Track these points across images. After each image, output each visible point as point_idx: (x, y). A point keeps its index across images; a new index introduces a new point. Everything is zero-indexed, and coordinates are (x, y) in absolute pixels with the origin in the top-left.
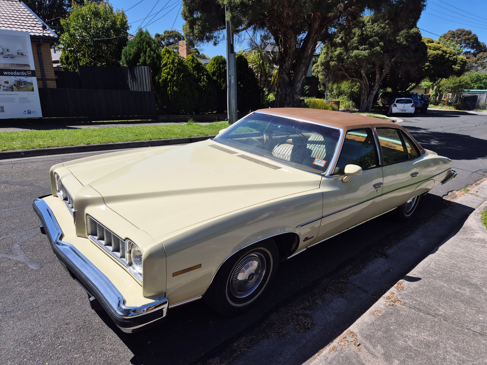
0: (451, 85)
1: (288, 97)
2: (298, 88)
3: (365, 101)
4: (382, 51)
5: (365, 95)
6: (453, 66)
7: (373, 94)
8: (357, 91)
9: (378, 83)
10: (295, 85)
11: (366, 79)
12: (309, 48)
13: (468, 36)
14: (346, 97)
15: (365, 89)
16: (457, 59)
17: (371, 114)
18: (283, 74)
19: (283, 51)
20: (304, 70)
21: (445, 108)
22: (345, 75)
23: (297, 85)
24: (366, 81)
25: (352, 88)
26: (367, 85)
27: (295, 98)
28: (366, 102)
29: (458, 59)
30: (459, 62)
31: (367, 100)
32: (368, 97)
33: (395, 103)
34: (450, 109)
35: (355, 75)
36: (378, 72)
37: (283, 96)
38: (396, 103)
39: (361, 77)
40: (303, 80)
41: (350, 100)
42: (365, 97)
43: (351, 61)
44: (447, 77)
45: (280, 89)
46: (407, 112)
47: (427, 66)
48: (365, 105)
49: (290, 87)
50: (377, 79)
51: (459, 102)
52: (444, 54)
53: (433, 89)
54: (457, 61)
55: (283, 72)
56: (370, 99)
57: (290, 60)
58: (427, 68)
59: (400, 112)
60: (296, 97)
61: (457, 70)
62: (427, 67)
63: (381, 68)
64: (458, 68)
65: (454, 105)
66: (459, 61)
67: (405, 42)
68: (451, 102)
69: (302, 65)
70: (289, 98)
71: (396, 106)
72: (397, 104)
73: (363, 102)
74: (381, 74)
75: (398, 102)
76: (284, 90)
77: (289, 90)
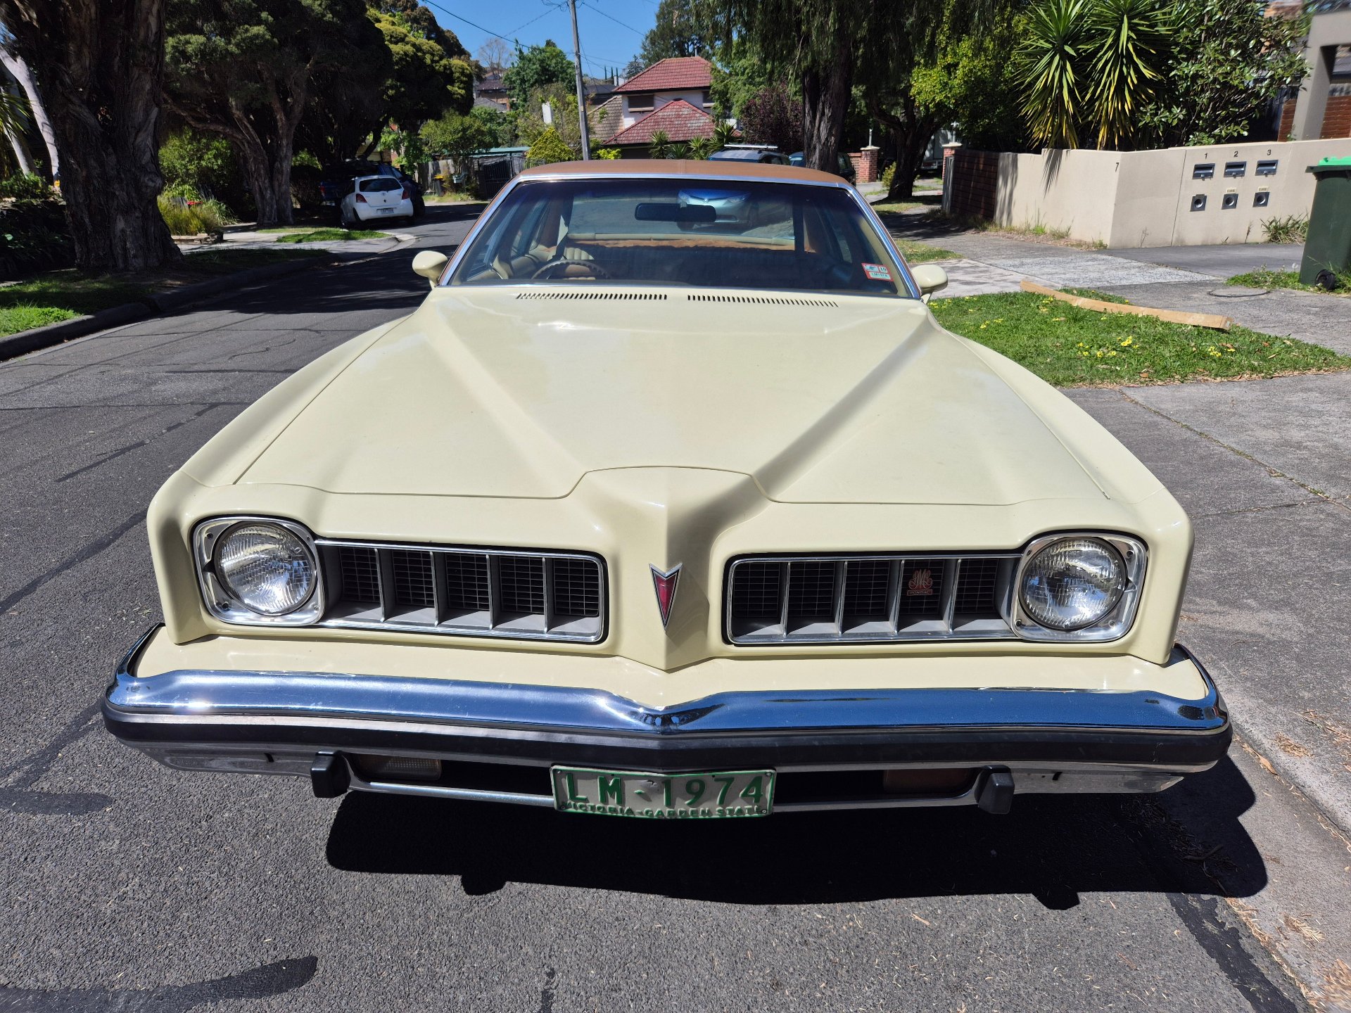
0: (448, 138)
1: (116, 186)
2: (144, 153)
3: (268, 194)
4: (276, 40)
5: (259, 175)
6: (449, 87)
7: (285, 172)
8: (218, 165)
9: (287, 136)
10: (132, 140)
11: (249, 126)
12: (148, 13)
13: (412, 10)
14: (187, 187)
15: (254, 158)
16: (450, 69)
17: (306, 229)
18: (72, 103)
19: (38, 21)
20: (148, 87)
21: (450, 198)
22: (179, 115)
23: (139, 140)
24: (249, 133)
25: (201, 158)
26: (257, 143)
27: (147, 187)
28: (271, 198)
29: (453, 69)
30: (458, 77)
31: (273, 191)
32: (271, 180)
33: (357, 190)
34: (462, 199)
35: (208, 116)
36: (278, 105)
37: (95, 182)
38: (362, 189)
39: (228, 120)
40: (153, 121)
41: (207, 197)
42: (264, 182)
43: (188, 70)
44: (438, 117)
45: (75, 158)
46: (396, 212)
47: (391, 87)
48: (272, 206)
49: (111, 150)
50: (280, 124)
51: (476, 182)
52: (420, 54)
53: (399, 154)
54: (452, 73)
55: (71, 97)
56: (280, 186)
57: (87, 53)
58: (393, 92)
59: (379, 214)
60: (151, 184)
61: (459, 96)
62: (392, 89)
63: (283, 93)
64: (460, 91)
65: (468, 190)
66: (457, 75)
67: (331, 15)
68: (459, 182)
69: (136, 72)
70: (123, 190)
71: (364, 200)
72: (364, 194)
73: (263, 197)
74: (288, 110)
75: (364, 186)
76: (92, 163)
77: (112, 160)
